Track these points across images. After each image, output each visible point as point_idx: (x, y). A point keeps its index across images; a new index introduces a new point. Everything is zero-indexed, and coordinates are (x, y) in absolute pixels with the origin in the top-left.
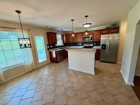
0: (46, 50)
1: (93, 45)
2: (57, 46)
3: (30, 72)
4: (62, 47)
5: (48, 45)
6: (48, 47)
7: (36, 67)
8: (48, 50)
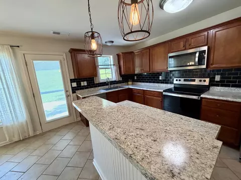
0: (67, 91)
1: (207, 83)
2: (101, 81)
3: (16, 142)
4: (116, 85)
5: (72, 81)
6: (74, 85)
7: (35, 130)
8: (74, 92)
